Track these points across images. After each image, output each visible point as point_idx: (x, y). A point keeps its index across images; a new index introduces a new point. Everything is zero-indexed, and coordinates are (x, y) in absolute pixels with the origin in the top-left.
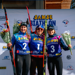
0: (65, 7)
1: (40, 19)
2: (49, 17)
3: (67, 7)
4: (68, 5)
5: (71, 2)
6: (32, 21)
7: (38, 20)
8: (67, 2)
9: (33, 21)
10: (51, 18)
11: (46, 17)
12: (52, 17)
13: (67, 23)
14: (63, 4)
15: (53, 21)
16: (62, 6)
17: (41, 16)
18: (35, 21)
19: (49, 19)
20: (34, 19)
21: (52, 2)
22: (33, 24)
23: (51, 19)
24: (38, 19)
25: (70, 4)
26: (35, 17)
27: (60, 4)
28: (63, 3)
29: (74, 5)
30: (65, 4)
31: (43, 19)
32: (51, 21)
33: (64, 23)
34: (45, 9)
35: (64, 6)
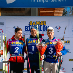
2: (43, 23)
4: (60, 14)
6: (27, 27)
8: (60, 11)
9: (29, 27)
10: (44, 24)
11: (41, 23)
12: (46, 23)
13: (59, 29)
16: (55, 14)
17: (36, 22)
18: (30, 27)
20: (29, 25)
21: (45, 11)
22: (28, 29)
23: (45, 25)
24: (33, 24)
25: (62, 13)
26: (30, 23)
27: (53, 13)
28: (56, 12)
30: (58, 13)
33: (57, 28)
35: (56, 14)
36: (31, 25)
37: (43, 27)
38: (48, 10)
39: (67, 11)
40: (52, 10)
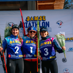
0: (58, 8)
1: (33, 20)
2: (42, 18)
3: (60, 8)
4: (61, 6)
5: (64, 3)
7: (31, 22)
8: (60, 2)
9: (26, 23)
10: (44, 19)
11: (39, 18)
12: (46, 18)
13: (61, 24)
14: (56, 5)
15: (46, 22)
16: (55, 7)
17: (34, 17)
18: (27, 23)
19: (43, 20)
20: (26, 20)
21: (44, 2)
23: (45, 21)
24: (31, 20)
25: (63, 4)
26: (27, 18)
27: (53, 5)
28: (56, 3)
29: (66, 6)
30: (58, 5)
31: (36, 21)
32: (44, 23)
33: (58, 24)
34: (37, 9)
35: (57, 6)
36: (28, 21)
37: (43, 23)
38: (47, 2)
39: (67, 1)
40: (52, 2)
